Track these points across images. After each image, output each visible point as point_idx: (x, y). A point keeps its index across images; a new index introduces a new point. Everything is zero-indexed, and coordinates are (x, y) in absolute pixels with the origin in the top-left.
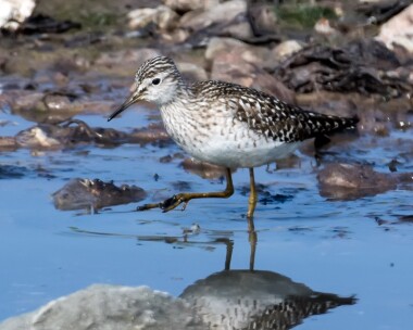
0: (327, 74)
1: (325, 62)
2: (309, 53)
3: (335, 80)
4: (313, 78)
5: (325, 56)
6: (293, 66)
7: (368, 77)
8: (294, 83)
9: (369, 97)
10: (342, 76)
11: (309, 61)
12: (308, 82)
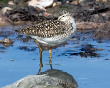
0: (21, 16)
1: (21, 13)
2: (15, 10)
3: (24, 17)
4: (18, 17)
5: (21, 11)
6: (11, 14)
7: (33, 16)
8: (12, 18)
9: (34, 21)
10: (26, 16)
11: (16, 12)
12: (16, 18)
